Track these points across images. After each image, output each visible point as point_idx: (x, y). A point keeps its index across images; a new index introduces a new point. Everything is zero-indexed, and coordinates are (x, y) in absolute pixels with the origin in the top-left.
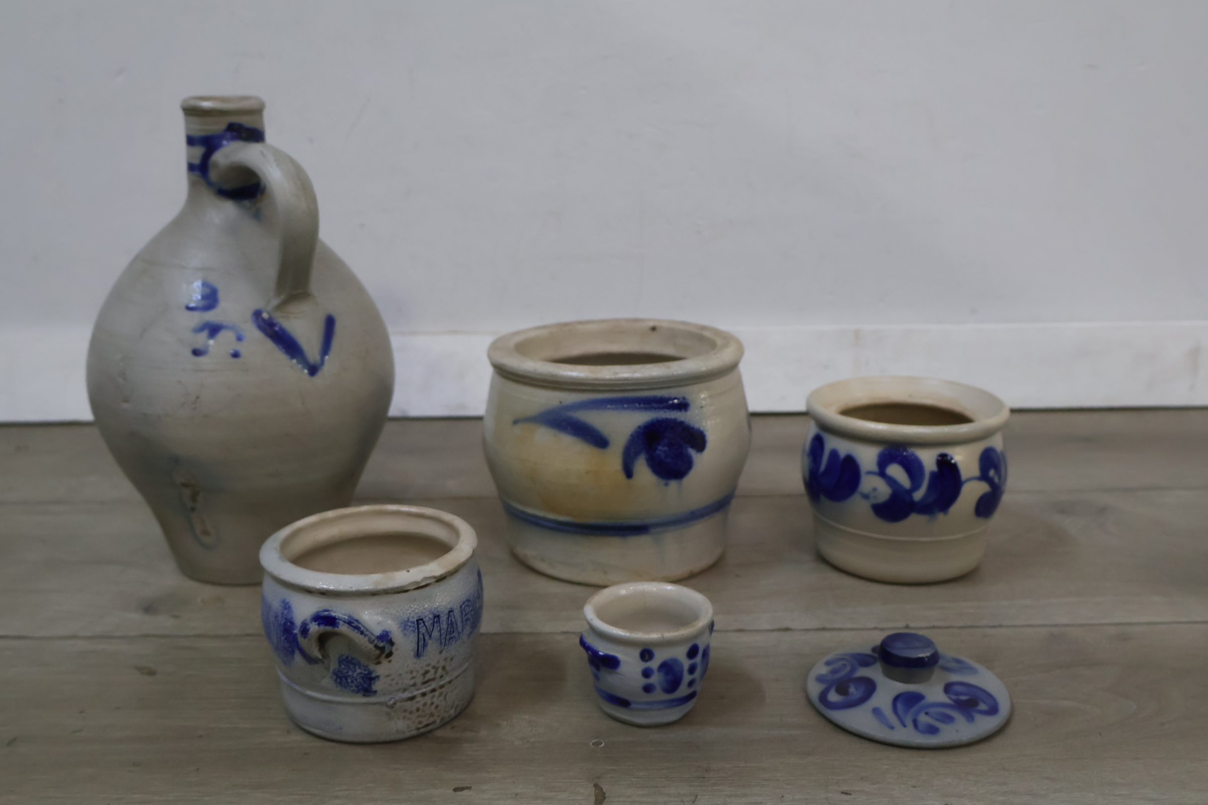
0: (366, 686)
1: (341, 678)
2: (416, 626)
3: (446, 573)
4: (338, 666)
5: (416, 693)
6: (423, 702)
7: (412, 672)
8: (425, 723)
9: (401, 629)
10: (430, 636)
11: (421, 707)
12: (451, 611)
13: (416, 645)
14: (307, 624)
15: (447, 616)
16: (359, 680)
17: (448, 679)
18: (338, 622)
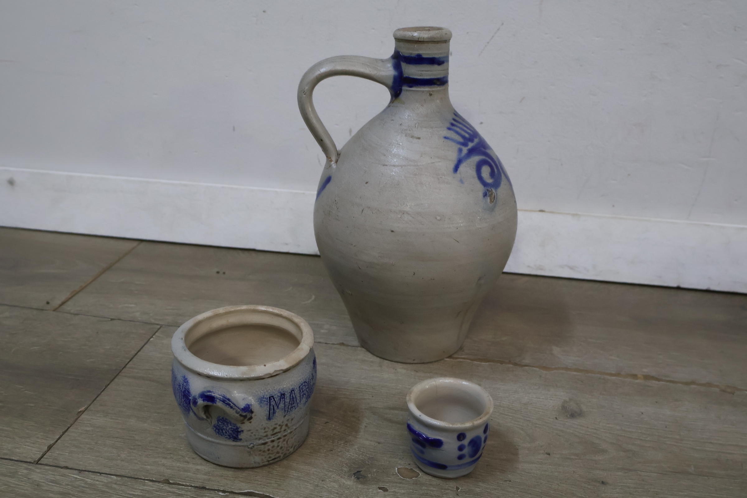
0: (235, 435)
1: (219, 430)
2: (269, 401)
3: (290, 367)
4: (217, 423)
5: (267, 440)
6: (272, 446)
7: (265, 429)
8: (273, 458)
9: (258, 402)
10: (278, 407)
11: (271, 448)
12: (293, 390)
13: (268, 413)
14: (196, 399)
15: (289, 394)
16: (230, 432)
17: (289, 431)
18: (216, 401)
